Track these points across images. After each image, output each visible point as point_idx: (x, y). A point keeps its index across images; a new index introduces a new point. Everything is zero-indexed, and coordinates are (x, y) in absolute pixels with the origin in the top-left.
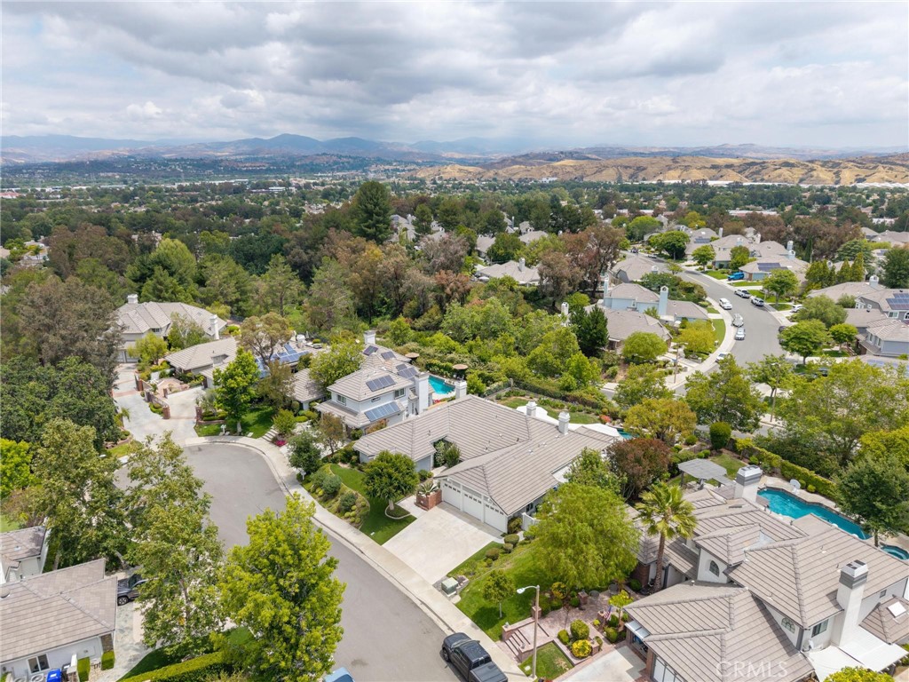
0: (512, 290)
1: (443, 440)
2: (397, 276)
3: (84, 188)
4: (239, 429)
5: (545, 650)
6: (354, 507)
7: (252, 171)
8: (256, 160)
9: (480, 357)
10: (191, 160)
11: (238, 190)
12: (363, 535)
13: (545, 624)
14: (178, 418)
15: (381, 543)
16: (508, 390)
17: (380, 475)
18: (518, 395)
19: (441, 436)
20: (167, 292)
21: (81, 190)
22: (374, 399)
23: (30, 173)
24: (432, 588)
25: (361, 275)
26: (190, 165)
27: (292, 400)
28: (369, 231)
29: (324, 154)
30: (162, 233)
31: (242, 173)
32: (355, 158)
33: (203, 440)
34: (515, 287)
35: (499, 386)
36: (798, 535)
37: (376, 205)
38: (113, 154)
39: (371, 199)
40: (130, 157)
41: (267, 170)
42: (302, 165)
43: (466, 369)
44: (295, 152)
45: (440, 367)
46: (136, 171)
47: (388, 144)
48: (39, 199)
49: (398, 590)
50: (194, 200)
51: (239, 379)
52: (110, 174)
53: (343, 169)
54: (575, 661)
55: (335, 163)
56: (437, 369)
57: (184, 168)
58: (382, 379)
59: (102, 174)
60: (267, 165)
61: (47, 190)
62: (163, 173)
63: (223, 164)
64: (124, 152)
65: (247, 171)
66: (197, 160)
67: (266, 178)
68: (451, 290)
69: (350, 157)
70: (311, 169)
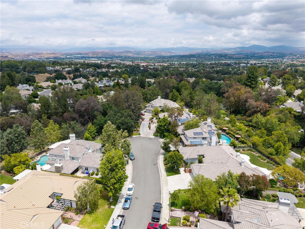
0: (290, 113)
1: (203, 155)
2: (246, 101)
3: (185, 63)
4: (162, 137)
5: (177, 219)
6: (168, 165)
7: (237, 58)
8: (241, 54)
9: (248, 135)
10: (218, 54)
11: (229, 65)
12: (165, 172)
13: (183, 213)
14: (152, 130)
15: (168, 176)
16: (249, 148)
17: (171, 157)
18: (252, 151)
19: (202, 154)
20: (175, 96)
21: (184, 63)
22: (194, 138)
23: (174, 58)
24: (168, 191)
25: (234, 99)
26: (217, 56)
27: (177, 133)
28: (248, 84)
29: (267, 52)
30: (190, 78)
31: (233, 59)
32: (280, 53)
33: (153, 137)
34: (293, 112)
35: (245, 146)
36: (268, 224)
37: (253, 74)
38: (197, 52)
39: (251, 72)
40: (201, 53)
41: (243, 58)
42: (257, 56)
43: (239, 138)
44: (257, 51)
45: (232, 135)
46: (201, 58)
47: (298, 47)
48: (172, 66)
49: (160, 188)
50: (213, 68)
51: (162, 123)
52: (194, 59)
53: (274, 57)
54: (181, 225)
55: (271, 55)
56: (231, 135)
57: (215, 57)
58: (199, 133)
59: (192, 59)
60: (243, 56)
61: (176, 63)
62: (209, 58)
63: (228, 56)
64: (199, 51)
65: (236, 58)
66: (220, 54)
67: (242, 61)
68: (260, 109)
69: (278, 53)
70: (261, 57)
